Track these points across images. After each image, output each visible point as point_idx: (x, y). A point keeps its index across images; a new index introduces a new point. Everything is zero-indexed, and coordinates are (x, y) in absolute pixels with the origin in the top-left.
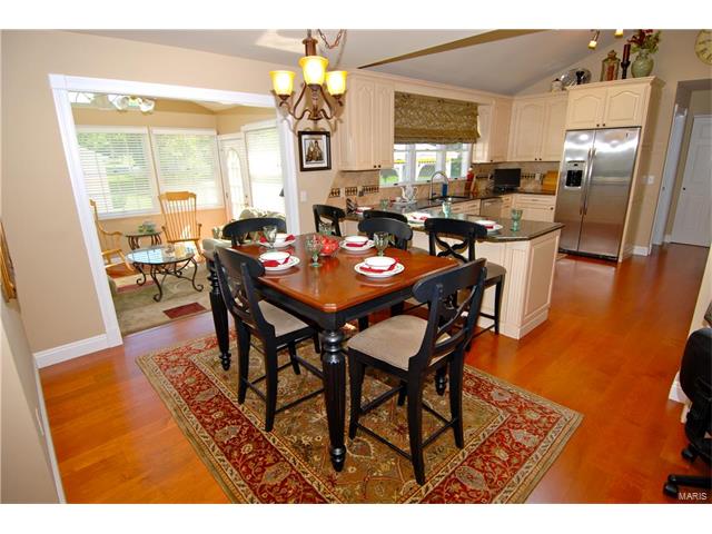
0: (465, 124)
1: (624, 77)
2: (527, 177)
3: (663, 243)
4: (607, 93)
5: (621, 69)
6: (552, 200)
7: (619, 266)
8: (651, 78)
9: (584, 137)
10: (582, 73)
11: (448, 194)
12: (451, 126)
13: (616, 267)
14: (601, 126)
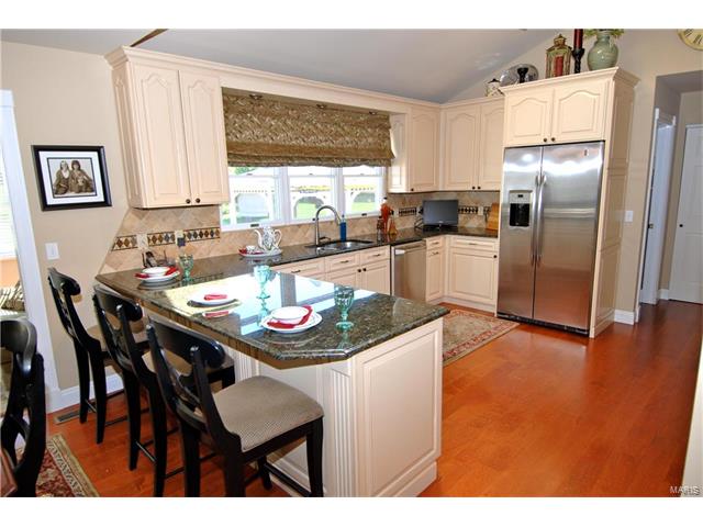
0: (370, 140)
1: (577, 70)
2: (468, 210)
3: (659, 301)
4: (554, 95)
5: (573, 61)
6: (493, 245)
7: (591, 343)
8: (614, 70)
9: (528, 157)
10: (526, 70)
11: (348, 236)
12: (347, 142)
13: (587, 344)
14: (550, 142)
